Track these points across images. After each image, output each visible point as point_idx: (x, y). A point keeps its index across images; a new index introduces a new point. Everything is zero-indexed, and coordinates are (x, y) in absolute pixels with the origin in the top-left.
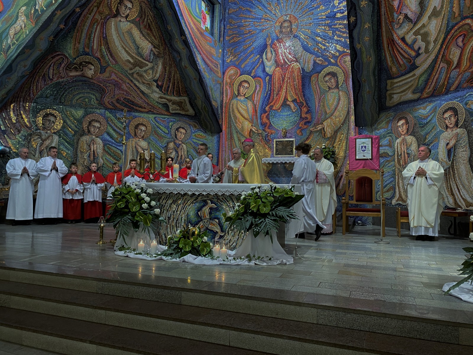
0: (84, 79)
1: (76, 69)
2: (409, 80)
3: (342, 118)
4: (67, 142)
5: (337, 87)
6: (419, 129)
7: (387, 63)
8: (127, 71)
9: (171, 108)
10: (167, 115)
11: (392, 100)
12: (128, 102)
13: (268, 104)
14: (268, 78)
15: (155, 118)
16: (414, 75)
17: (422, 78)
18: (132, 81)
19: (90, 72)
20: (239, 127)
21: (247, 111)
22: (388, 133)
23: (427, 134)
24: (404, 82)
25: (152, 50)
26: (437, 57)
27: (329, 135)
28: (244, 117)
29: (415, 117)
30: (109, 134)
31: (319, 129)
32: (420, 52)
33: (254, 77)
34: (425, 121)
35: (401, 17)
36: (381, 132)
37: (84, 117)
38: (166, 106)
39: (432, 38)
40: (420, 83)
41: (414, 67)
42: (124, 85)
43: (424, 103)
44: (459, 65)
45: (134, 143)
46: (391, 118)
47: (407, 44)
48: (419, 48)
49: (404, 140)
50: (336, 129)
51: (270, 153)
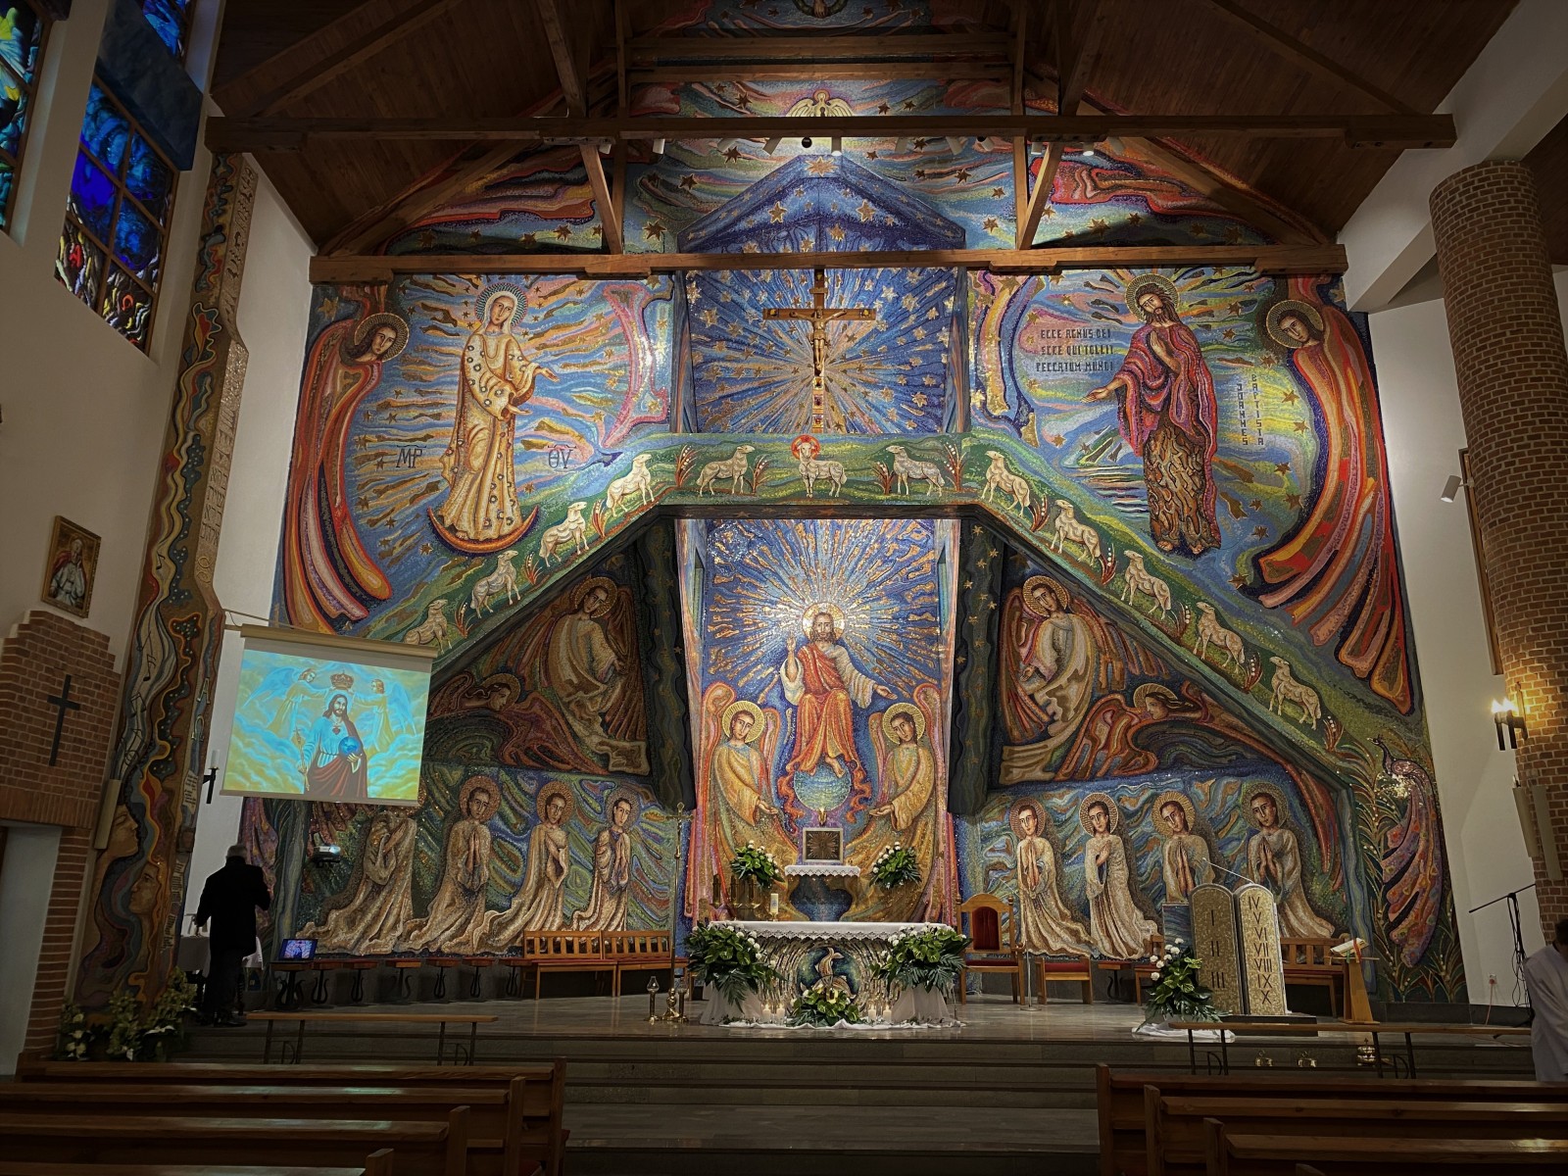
0: (486, 712)
1: (479, 696)
2: (1039, 751)
3: (925, 797)
4: (430, 834)
5: (914, 739)
6: (1055, 829)
7: (1005, 721)
8: (561, 699)
9: (612, 762)
10: (602, 776)
11: (1010, 777)
12: (543, 753)
13: (790, 759)
14: (790, 710)
15: (580, 782)
16: (1046, 746)
17: (1057, 753)
18: (563, 715)
19: (499, 702)
20: (733, 801)
21: (750, 770)
22: (1004, 830)
23: (1067, 838)
24: (1029, 753)
25: (613, 664)
26: (1078, 729)
27: (903, 826)
28: (743, 782)
29: (1047, 808)
30: (502, 817)
31: (885, 812)
32: (1056, 718)
33: (762, 706)
34: (1063, 818)
35: (1031, 670)
36: (992, 825)
37: (462, 782)
38: (605, 758)
39: (1072, 706)
40: (1054, 759)
41: (1045, 736)
42: (548, 722)
43: (1059, 788)
44: (1107, 746)
45: (543, 834)
46: (1008, 805)
47: (1037, 704)
48: (1054, 713)
49: (1031, 843)
50: (915, 814)
51: (795, 854)
